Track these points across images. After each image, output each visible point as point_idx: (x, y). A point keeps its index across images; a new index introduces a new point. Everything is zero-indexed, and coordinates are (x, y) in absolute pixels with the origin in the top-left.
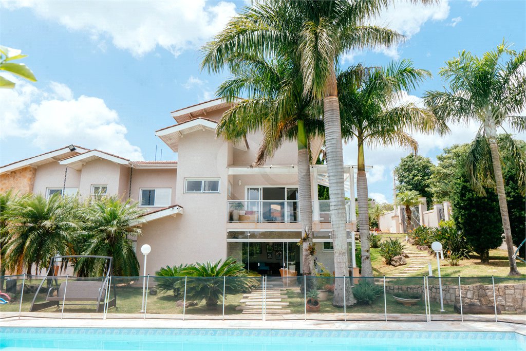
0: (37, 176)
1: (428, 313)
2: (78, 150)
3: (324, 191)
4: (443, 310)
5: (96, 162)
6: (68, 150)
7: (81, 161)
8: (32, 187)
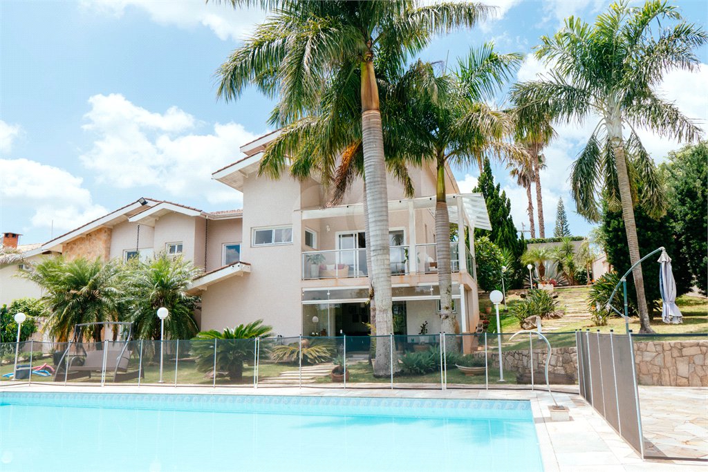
0: (113, 237)
1: (444, 382)
2: (150, 203)
3: (498, 231)
4: (502, 380)
5: (166, 217)
6: (139, 205)
7: (151, 216)
8: (108, 250)
